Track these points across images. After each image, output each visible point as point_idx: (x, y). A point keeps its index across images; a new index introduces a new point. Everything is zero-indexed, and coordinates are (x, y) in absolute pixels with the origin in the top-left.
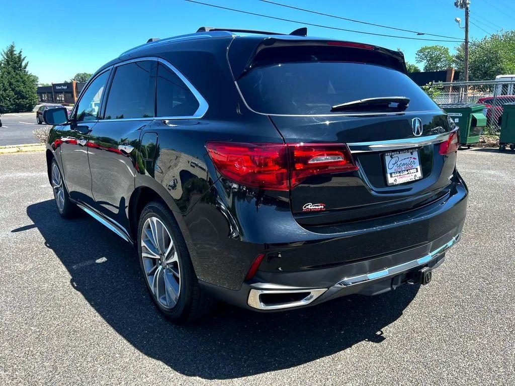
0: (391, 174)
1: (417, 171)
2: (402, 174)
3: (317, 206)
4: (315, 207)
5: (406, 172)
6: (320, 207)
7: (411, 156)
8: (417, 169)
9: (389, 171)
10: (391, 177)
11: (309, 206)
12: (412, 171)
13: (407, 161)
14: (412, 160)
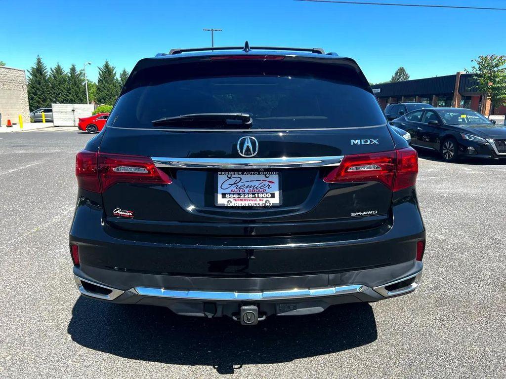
0: (224, 194)
1: (273, 197)
2: (242, 197)
3: (126, 212)
4: (123, 213)
5: (251, 196)
6: (128, 214)
7: (266, 179)
8: (273, 194)
9: (220, 191)
10: (224, 197)
11: (119, 211)
12: (261, 195)
13: (255, 184)
14: (266, 183)
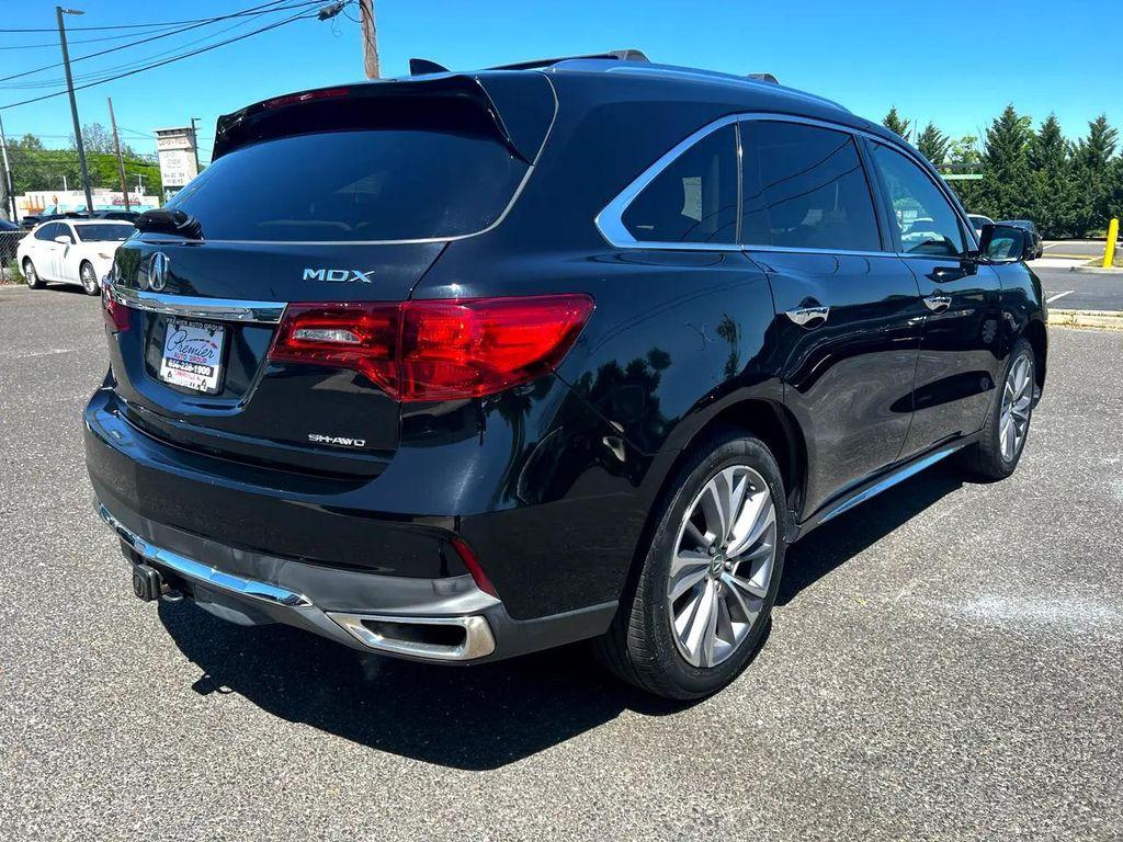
0: (168, 359)
1: (211, 375)
2: (182, 368)
5: (190, 368)
7: (209, 338)
8: (212, 369)
9: (166, 353)
10: (167, 365)
12: (201, 369)
13: (197, 345)
14: (209, 347)
